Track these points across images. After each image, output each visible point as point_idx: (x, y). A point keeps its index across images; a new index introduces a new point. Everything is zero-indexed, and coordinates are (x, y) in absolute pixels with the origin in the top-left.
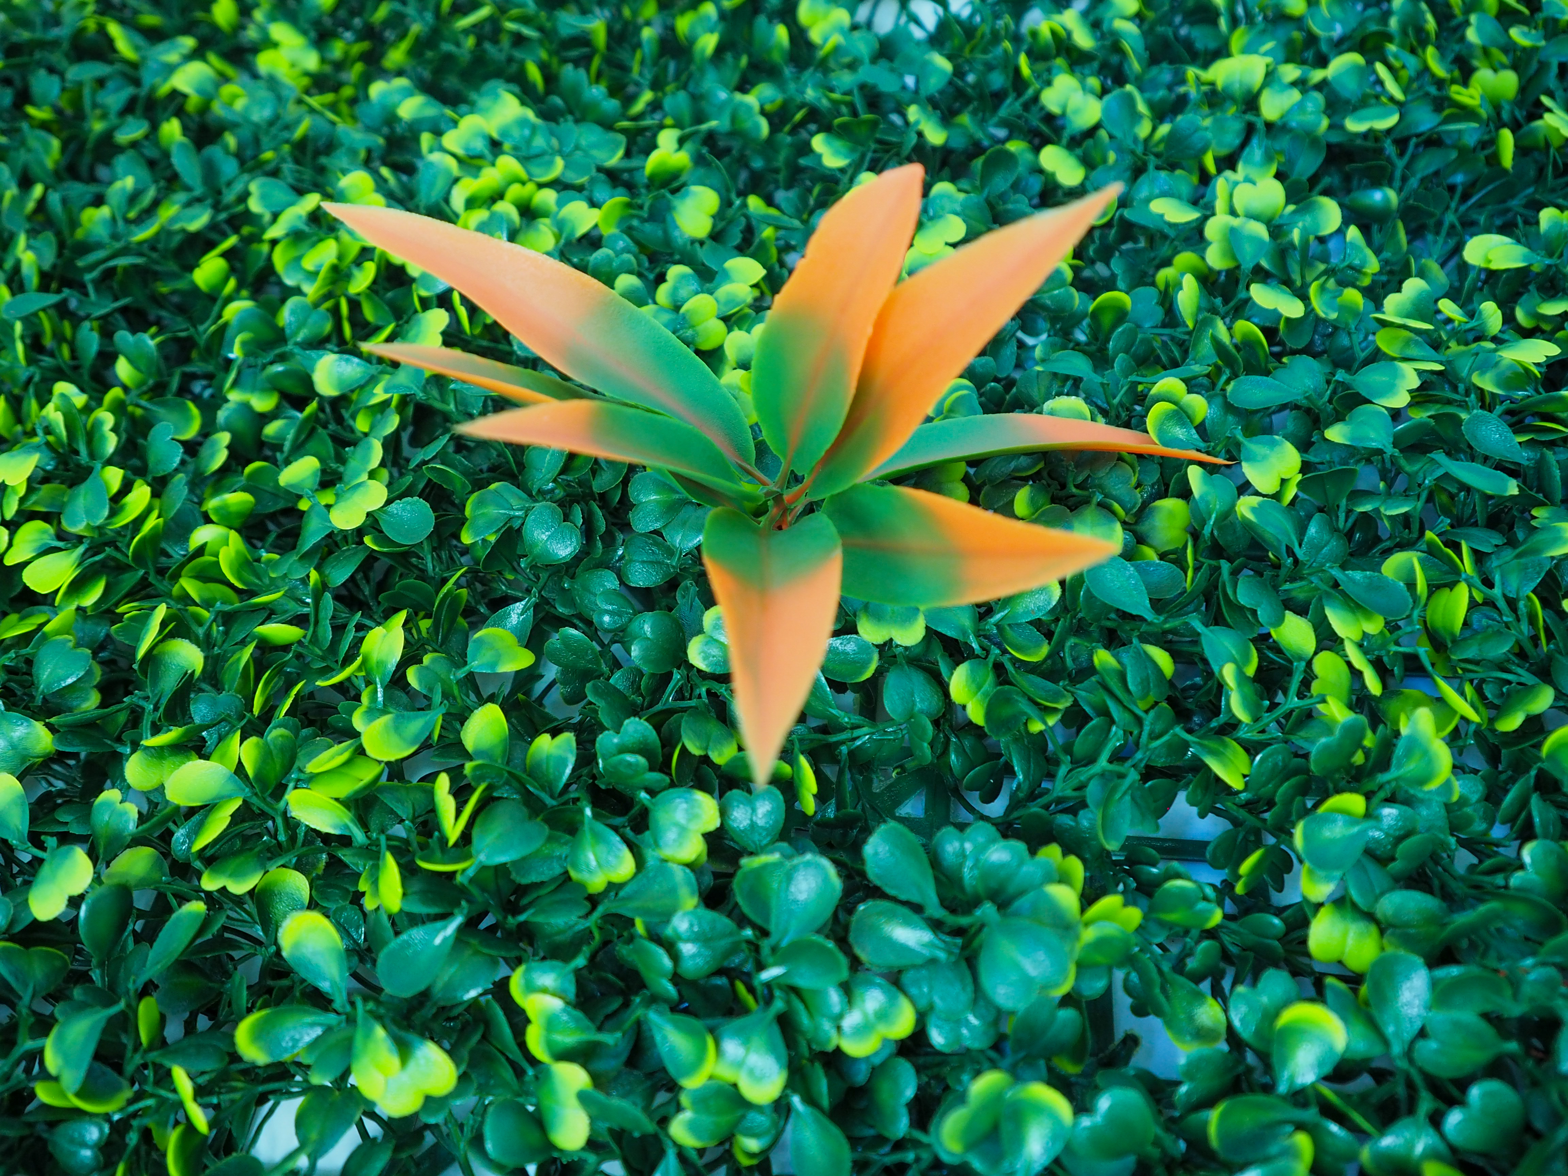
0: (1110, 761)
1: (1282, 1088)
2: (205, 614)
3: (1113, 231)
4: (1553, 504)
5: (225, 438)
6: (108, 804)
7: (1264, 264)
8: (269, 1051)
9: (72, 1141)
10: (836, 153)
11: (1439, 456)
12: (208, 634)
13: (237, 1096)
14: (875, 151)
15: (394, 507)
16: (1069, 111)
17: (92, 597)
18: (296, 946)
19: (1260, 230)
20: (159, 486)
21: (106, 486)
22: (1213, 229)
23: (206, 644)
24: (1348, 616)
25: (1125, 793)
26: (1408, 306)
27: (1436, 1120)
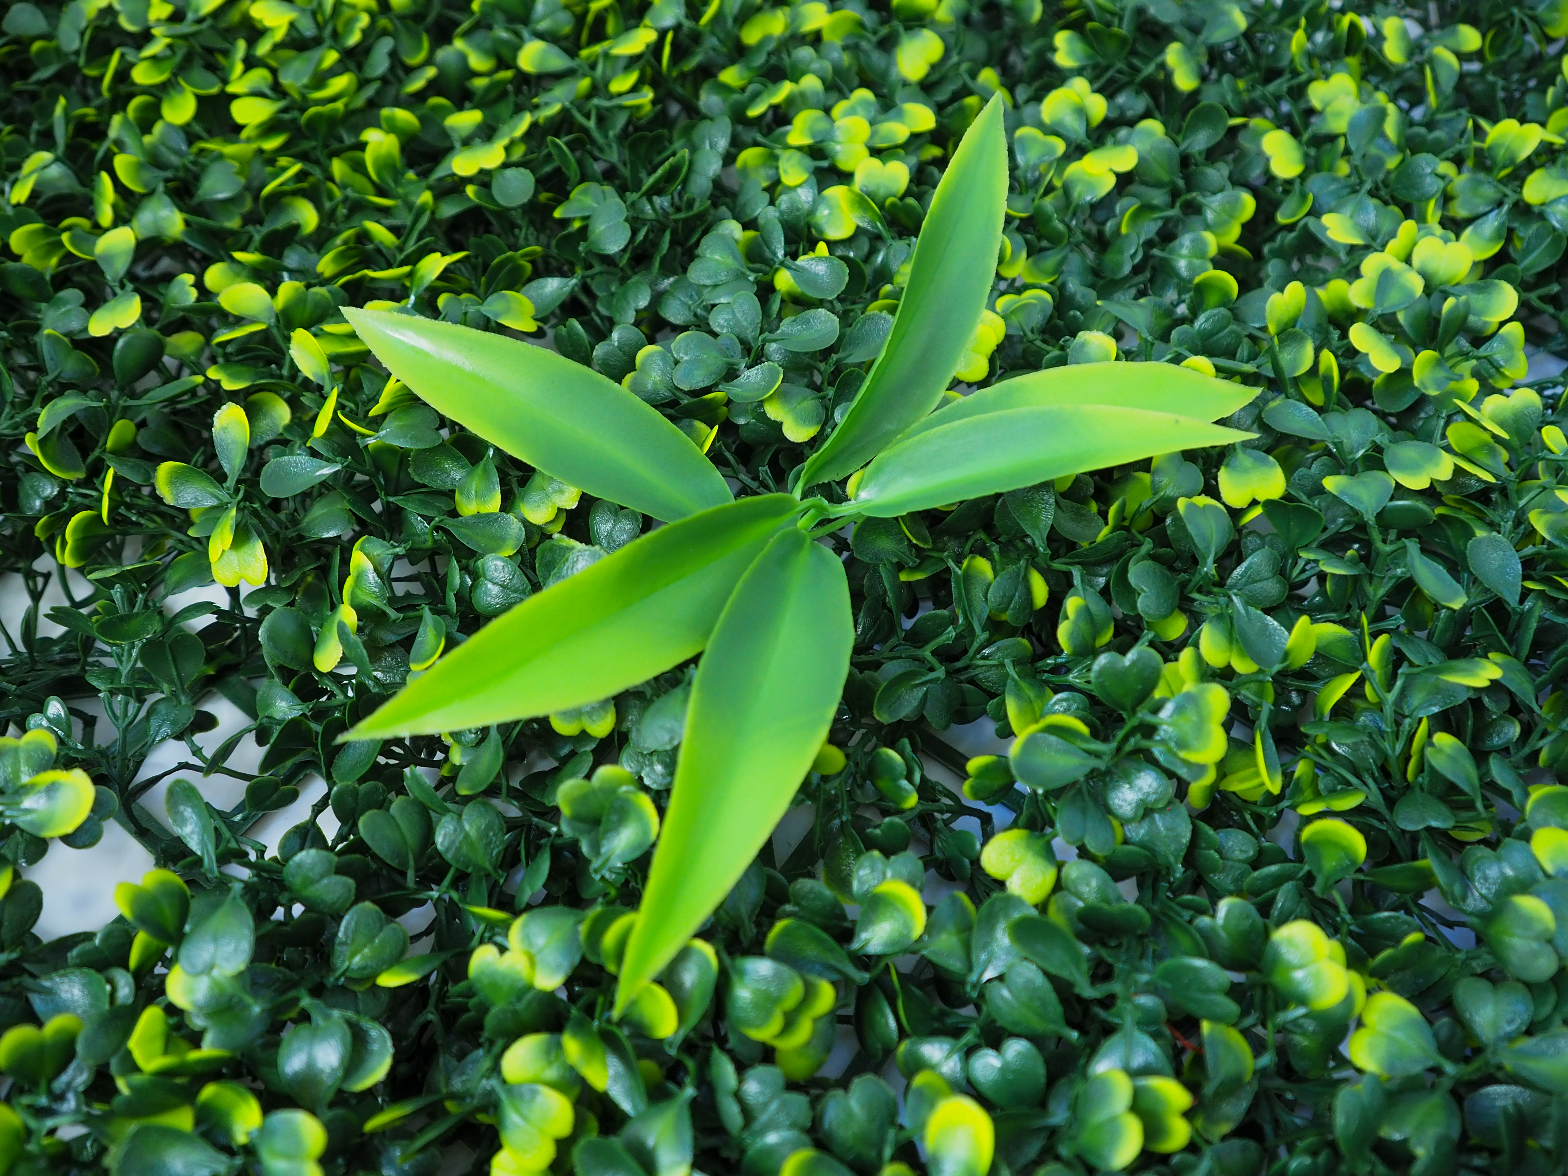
0: (933, 653)
1: (855, 946)
2: (338, 193)
3: (1293, 235)
4: (1516, 655)
5: (431, 72)
6: (183, 283)
7: (1401, 317)
8: (177, 497)
9: (32, 487)
10: (1071, 53)
11: (1413, 546)
12: (334, 210)
13: (152, 525)
14: (1120, 72)
15: (510, 173)
16: (1329, 110)
17: (272, 144)
18: (224, 429)
19: (1417, 285)
20: (363, 83)
21: (320, 61)
22: (1371, 264)
23: (327, 216)
24: (1222, 641)
25: (924, 683)
26: (1508, 414)
27: (969, 1052)
